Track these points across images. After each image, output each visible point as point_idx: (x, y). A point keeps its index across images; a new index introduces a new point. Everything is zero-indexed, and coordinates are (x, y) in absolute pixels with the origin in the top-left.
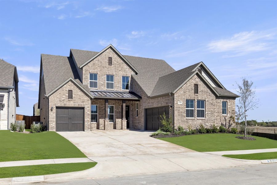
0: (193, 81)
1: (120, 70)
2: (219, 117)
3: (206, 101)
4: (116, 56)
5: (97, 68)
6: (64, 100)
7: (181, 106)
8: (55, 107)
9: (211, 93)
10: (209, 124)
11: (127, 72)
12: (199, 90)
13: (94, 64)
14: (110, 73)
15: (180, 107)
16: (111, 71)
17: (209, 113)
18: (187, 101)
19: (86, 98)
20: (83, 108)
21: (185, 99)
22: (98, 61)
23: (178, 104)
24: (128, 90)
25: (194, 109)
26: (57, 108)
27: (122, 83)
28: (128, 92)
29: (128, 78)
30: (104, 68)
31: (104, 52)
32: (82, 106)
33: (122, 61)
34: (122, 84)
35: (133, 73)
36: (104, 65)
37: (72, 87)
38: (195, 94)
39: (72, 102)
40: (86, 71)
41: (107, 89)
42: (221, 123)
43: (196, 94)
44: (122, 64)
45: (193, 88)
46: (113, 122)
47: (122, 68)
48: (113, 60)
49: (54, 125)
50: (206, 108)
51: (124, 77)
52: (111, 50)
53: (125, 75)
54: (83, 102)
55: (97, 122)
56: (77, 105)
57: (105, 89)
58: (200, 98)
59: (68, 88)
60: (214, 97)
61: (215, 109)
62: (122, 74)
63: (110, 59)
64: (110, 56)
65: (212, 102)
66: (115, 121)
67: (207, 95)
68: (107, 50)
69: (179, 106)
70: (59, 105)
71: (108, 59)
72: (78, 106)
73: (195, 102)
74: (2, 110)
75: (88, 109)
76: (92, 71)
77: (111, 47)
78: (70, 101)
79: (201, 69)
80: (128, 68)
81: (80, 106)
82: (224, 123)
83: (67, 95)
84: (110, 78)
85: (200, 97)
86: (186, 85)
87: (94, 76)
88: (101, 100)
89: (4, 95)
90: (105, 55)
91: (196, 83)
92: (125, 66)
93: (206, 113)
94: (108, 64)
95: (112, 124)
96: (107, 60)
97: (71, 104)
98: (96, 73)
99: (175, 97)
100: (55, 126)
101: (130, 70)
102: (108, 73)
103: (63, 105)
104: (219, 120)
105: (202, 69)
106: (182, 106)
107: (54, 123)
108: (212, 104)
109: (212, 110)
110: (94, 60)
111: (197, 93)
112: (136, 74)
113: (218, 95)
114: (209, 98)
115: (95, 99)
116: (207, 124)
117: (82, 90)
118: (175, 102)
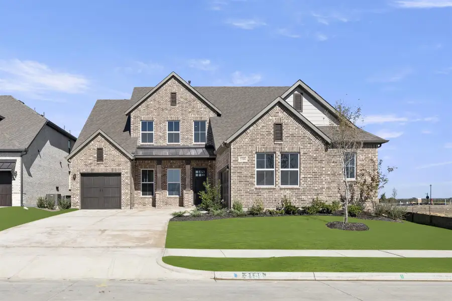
0: (271, 118)
1: (190, 112)
2: (335, 185)
3: (302, 153)
4: (183, 89)
5: (152, 112)
6: (91, 164)
7: (244, 165)
8: (79, 173)
9: (312, 137)
10: (309, 197)
11: (202, 114)
12: (285, 134)
13: (147, 106)
14: (174, 118)
15: (242, 167)
16: (175, 114)
17: (309, 176)
18: (260, 155)
19: (124, 159)
20: (119, 175)
21: (254, 152)
22: (155, 100)
23: (239, 161)
24: (204, 143)
25: (274, 169)
26: (83, 175)
27: (193, 132)
28: (204, 146)
29: (203, 123)
30: (163, 110)
31: (164, 86)
32: (117, 171)
33: (193, 97)
34: (193, 135)
35: (212, 115)
36: (164, 107)
37: (103, 144)
38: (276, 142)
39: (102, 165)
40: (136, 117)
41: (169, 144)
42: (339, 195)
43: (279, 143)
44: (194, 101)
45: (272, 132)
46: (179, 195)
47: (194, 107)
48: (178, 97)
49: (77, 200)
50: (301, 168)
51: (196, 123)
52: (174, 80)
53: (199, 119)
54: (119, 165)
55: (152, 195)
56: (109, 171)
57: (166, 143)
58: (286, 150)
59: (97, 145)
60: (322, 146)
61: (324, 169)
62: (193, 117)
63: (174, 96)
64: (174, 91)
65: (315, 155)
66: (182, 194)
67: (303, 144)
68: (168, 83)
69: (241, 165)
70: (84, 170)
71: (170, 95)
72: (111, 172)
73: (276, 157)
74: (14, 180)
75: (127, 176)
76: (145, 117)
77: (173, 77)
78: (99, 164)
79: (302, 94)
80: (204, 106)
81: (114, 172)
82: (348, 197)
83: (96, 156)
84: (174, 125)
85: (287, 146)
86: (255, 126)
87: (147, 125)
88: (149, 162)
89: (16, 160)
90: (166, 90)
91: (279, 122)
92: (199, 105)
93: (302, 176)
94: (170, 103)
95: (176, 198)
96: (168, 98)
97: (101, 169)
98: (151, 119)
99: (232, 150)
100: (79, 201)
101: (208, 110)
102: (170, 119)
103: (89, 171)
104: (336, 190)
105: (304, 93)
106: (247, 166)
107: (77, 197)
108: (315, 159)
109: (316, 170)
110: (148, 100)
111: (281, 139)
112: (219, 115)
113: (329, 141)
114: (309, 148)
115: (136, 159)
116: (303, 197)
117: (116, 148)
118: (233, 159)
